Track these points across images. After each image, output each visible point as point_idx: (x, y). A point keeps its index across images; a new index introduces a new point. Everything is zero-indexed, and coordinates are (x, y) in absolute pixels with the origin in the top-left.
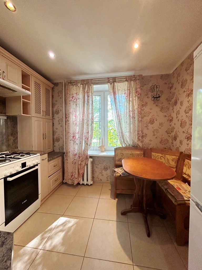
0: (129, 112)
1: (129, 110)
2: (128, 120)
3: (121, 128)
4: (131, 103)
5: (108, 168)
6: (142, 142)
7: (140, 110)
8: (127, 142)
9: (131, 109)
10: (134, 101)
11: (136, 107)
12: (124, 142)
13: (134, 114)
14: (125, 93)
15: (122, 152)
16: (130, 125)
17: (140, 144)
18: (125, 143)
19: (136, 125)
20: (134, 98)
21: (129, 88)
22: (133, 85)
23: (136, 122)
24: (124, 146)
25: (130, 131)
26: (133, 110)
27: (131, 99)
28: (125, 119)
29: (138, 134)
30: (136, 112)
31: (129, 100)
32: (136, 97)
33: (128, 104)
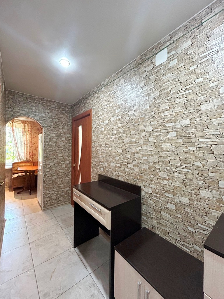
0: (24, 141)
1: (24, 140)
2: (23, 146)
3: (18, 151)
4: (25, 136)
6: (32, 158)
7: (31, 140)
8: (22, 158)
9: (25, 140)
10: (27, 135)
11: (28, 139)
13: (27, 142)
14: (21, 130)
15: (18, 165)
16: (24, 149)
18: (21, 159)
19: (28, 149)
20: (27, 134)
21: (24, 128)
22: (26, 126)
23: (29, 147)
24: (20, 161)
25: (24, 152)
26: (27, 141)
27: (25, 134)
28: (21, 145)
29: (30, 154)
30: (28, 141)
31: (24, 134)
32: (29, 133)
33: (23, 137)
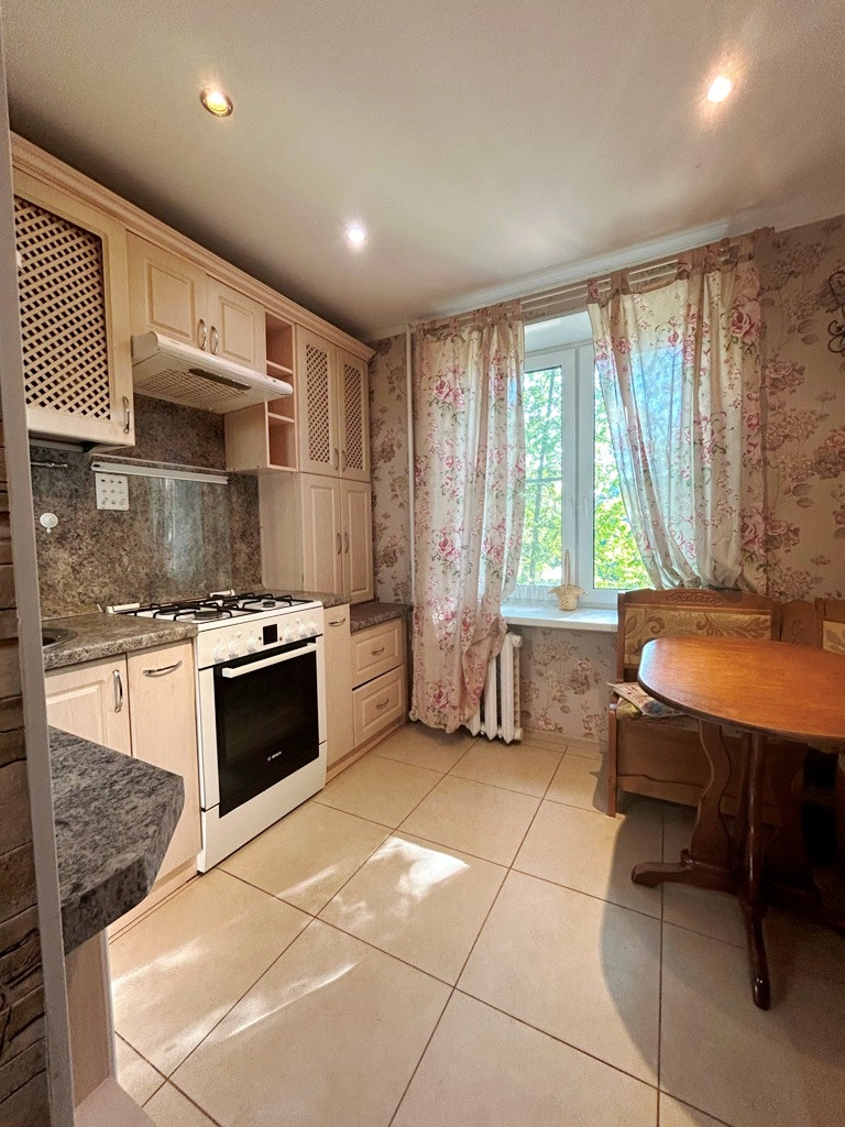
0: (697, 423)
1: (697, 413)
2: (689, 466)
3: (653, 504)
4: (705, 379)
5: (591, 680)
6: (766, 567)
7: (754, 408)
8: (684, 565)
9: (705, 411)
10: (724, 369)
11: (731, 396)
12: (667, 566)
13: (721, 428)
14: (676, 336)
15: (657, 614)
16: (700, 487)
17: (756, 578)
18: (673, 573)
19: (733, 483)
20: (723, 355)
21: (694, 310)
22: (716, 291)
23: (734, 471)
24: (667, 586)
25: (700, 516)
26: (718, 415)
27: (705, 362)
28: (674, 459)
29: (744, 528)
30: (733, 419)
31: (697, 368)
32: (736, 348)
33: (689, 388)
